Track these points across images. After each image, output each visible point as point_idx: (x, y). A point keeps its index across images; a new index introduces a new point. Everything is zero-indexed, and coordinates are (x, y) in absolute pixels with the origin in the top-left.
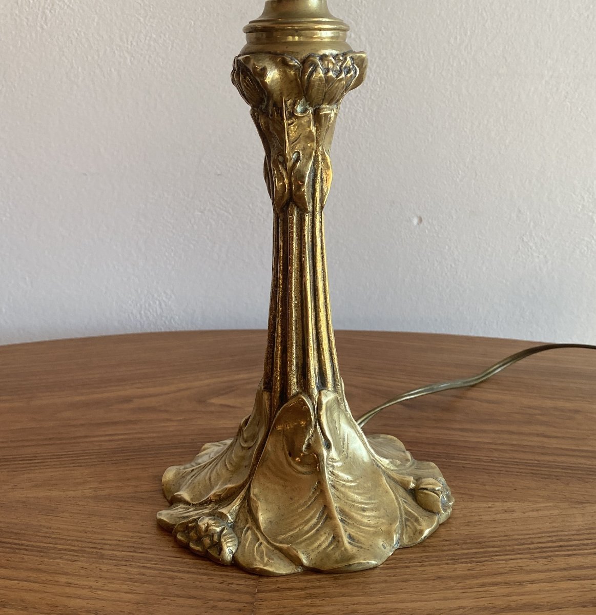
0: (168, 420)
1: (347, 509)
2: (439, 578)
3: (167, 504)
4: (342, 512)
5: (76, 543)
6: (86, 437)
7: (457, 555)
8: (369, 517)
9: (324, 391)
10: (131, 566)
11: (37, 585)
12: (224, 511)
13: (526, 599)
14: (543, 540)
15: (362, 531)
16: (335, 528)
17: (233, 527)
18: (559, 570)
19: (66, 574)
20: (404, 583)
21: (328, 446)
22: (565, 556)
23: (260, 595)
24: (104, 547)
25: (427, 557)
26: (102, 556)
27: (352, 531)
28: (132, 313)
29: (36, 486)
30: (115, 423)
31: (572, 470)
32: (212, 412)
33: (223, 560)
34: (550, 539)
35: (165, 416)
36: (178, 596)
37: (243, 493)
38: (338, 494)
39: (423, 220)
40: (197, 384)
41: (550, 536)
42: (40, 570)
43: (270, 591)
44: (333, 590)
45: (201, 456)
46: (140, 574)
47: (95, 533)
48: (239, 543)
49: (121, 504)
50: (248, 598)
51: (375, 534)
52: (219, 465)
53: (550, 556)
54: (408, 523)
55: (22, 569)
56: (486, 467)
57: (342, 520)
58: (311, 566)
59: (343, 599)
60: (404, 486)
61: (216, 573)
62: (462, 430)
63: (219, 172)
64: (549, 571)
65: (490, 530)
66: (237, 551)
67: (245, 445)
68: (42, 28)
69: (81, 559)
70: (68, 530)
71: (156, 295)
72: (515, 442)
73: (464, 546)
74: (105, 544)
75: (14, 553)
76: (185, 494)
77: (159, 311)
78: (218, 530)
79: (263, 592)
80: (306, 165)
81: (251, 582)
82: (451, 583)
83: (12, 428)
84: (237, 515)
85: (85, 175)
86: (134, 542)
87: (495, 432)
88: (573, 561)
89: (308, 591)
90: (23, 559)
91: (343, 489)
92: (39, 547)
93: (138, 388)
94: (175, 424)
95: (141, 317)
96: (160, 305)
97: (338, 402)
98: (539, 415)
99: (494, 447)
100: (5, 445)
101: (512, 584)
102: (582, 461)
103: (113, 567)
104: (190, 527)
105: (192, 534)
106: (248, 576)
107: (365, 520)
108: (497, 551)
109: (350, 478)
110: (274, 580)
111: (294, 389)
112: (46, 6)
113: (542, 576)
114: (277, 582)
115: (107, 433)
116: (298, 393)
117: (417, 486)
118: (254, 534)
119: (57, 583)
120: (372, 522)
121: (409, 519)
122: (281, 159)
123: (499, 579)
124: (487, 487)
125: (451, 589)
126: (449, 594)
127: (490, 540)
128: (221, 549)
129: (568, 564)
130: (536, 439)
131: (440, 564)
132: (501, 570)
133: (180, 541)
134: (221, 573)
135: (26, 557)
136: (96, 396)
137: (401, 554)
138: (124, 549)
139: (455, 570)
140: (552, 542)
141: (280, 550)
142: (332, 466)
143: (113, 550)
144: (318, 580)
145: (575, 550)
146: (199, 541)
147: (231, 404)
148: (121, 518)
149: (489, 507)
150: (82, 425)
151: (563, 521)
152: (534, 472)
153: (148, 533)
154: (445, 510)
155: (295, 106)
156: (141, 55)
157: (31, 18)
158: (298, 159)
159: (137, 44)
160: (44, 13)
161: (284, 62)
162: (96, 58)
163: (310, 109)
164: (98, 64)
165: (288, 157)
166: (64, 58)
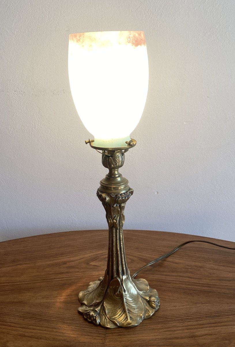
0: (78, 272)
1: (130, 309)
2: (153, 329)
3: (80, 304)
4: (128, 310)
5: (57, 318)
6: (55, 279)
7: (159, 322)
8: (136, 311)
9: (124, 276)
10: (72, 326)
11: (48, 332)
12: (96, 309)
13: (175, 336)
14: (182, 316)
15: (134, 315)
16: (126, 315)
17: (99, 314)
18: (185, 326)
19: (55, 328)
20: (144, 331)
21: (125, 291)
22: (188, 322)
23: (107, 335)
24: (65, 319)
25: (151, 322)
26: (64, 323)
27: (131, 316)
28: (63, 222)
29: (43, 298)
30: (62, 273)
31: (196, 291)
32: (91, 268)
33: (97, 324)
34: (185, 316)
35: (77, 270)
36: (86, 335)
37: (101, 304)
38: (127, 305)
39: (159, 193)
40: (86, 256)
41: (185, 315)
42: (48, 327)
43: (109, 334)
44: (125, 333)
45: (89, 288)
46: (75, 328)
47: (61, 315)
48: (101, 319)
49: (67, 304)
50: (103, 336)
51: (137, 316)
52: (94, 294)
53: (184, 322)
54: (146, 312)
55: (43, 327)
56: (171, 290)
57: (128, 312)
58: (120, 326)
59: (128, 336)
60: (146, 300)
61: (95, 328)
62: (166, 275)
63: (91, 178)
64: (183, 326)
65: (169, 313)
66: (100, 322)
67: (102, 289)
68: (32, 133)
69: (59, 323)
70: (54, 314)
71: (70, 217)
72: (181, 280)
73: (161, 319)
74: (64, 318)
75: (40, 322)
76: (85, 302)
77: (72, 222)
78: (95, 315)
79: (108, 334)
80: (117, 218)
81: (104, 331)
82: (156, 331)
83: (32, 275)
84: (100, 311)
85: (47, 179)
86: (72, 318)
87: (176, 276)
88: (190, 323)
89: (119, 334)
90: (43, 323)
91: (129, 303)
92: (47, 320)
93: (68, 258)
94: (80, 273)
95: (66, 224)
97: (128, 278)
98: (190, 269)
99: (174, 282)
100: (31, 282)
101: (172, 331)
102: (199, 287)
103: (68, 326)
104: (88, 314)
105: (88, 316)
106: (104, 329)
107: (135, 312)
108: (170, 320)
109: (131, 300)
110: (110, 330)
111: (115, 275)
112: (33, 126)
113: (180, 328)
114: (111, 331)
115: (61, 277)
116: (116, 277)
117: (150, 300)
118: (105, 317)
119: (53, 331)
120: (137, 312)
121: (147, 311)
122: (110, 216)
123: (169, 329)
124: (171, 298)
125: (156, 332)
126: (155, 334)
127: (169, 316)
128: (96, 321)
129: (188, 324)
130: (187, 279)
131: (154, 325)
132: (170, 327)
133: (85, 318)
134: (96, 328)
135: (44, 323)
136: (56, 261)
137: (144, 321)
138: (70, 320)
139: (158, 327)
140: (185, 317)
141: (112, 321)
142: (126, 297)
143: (67, 321)
144: (122, 330)
145: (191, 320)
146: (90, 318)
147: (97, 265)
148: (68, 310)
149: (170, 305)
150: (53, 274)
151: (190, 310)
152: (185, 292)
153: (76, 315)
154: (157, 308)
155: (114, 205)
156: (65, 142)
157: (28, 130)
158: (115, 217)
159: (63, 138)
160: (32, 129)
161: (111, 196)
162: (50, 143)
163: (118, 205)
164: (51, 145)
165: (112, 216)
166: (39, 143)
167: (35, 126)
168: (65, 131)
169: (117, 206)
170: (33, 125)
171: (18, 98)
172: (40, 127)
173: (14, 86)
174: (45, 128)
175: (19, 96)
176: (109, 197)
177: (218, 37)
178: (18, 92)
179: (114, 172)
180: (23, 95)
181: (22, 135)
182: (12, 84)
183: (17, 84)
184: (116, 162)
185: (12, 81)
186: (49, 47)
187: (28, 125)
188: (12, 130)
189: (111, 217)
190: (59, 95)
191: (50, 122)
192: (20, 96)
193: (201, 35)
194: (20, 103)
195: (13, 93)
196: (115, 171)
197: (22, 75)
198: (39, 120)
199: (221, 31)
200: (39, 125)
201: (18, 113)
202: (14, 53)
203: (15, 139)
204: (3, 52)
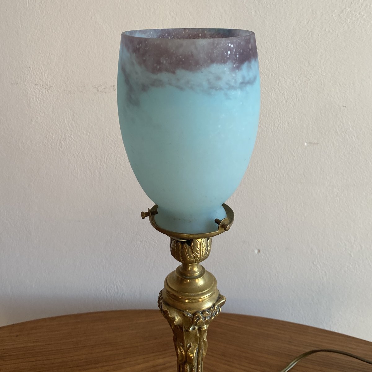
28: (102, 291)
68: (59, 150)
77: (116, 290)
80: (194, 349)
95: (107, 293)
96: (117, 287)
112: (62, 139)
122: (181, 344)
155: (189, 328)
156: (112, 165)
157: (53, 145)
158: (190, 346)
159: (110, 159)
160: (60, 142)
161: (184, 315)
162: (88, 165)
163: (196, 328)
164: (89, 168)
165: (185, 346)
166: (70, 165)
167: (65, 139)
168: (113, 148)
169: (194, 329)
170: (62, 136)
171: (40, 95)
172: (74, 140)
173: (35, 76)
174: (80, 142)
175: (42, 92)
176: (180, 316)
177: (364, 15)
178: (41, 86)
179: (192, 269)
180: (49, 91)
181: (44, 151)
182: (32, 74)
183: (41, 74)
184: (195, 254)
185: (31, 69)
186: (93, 20)
187: (54, 137)
188: (28, 143)
189: (183, 346)
190: (106, 93)
191: (90, 133)
192: (44, 91)
193: (336, 11)
194: (44, 103)
195: (34, 87)
196: (193, 266)
197: (49, 61)
198: (72, 129)
199: (368, 7)
200: (72, 137)
201: (39, 118)
202: (38, 26)
203: (32, 157)
204: (20, 25)
